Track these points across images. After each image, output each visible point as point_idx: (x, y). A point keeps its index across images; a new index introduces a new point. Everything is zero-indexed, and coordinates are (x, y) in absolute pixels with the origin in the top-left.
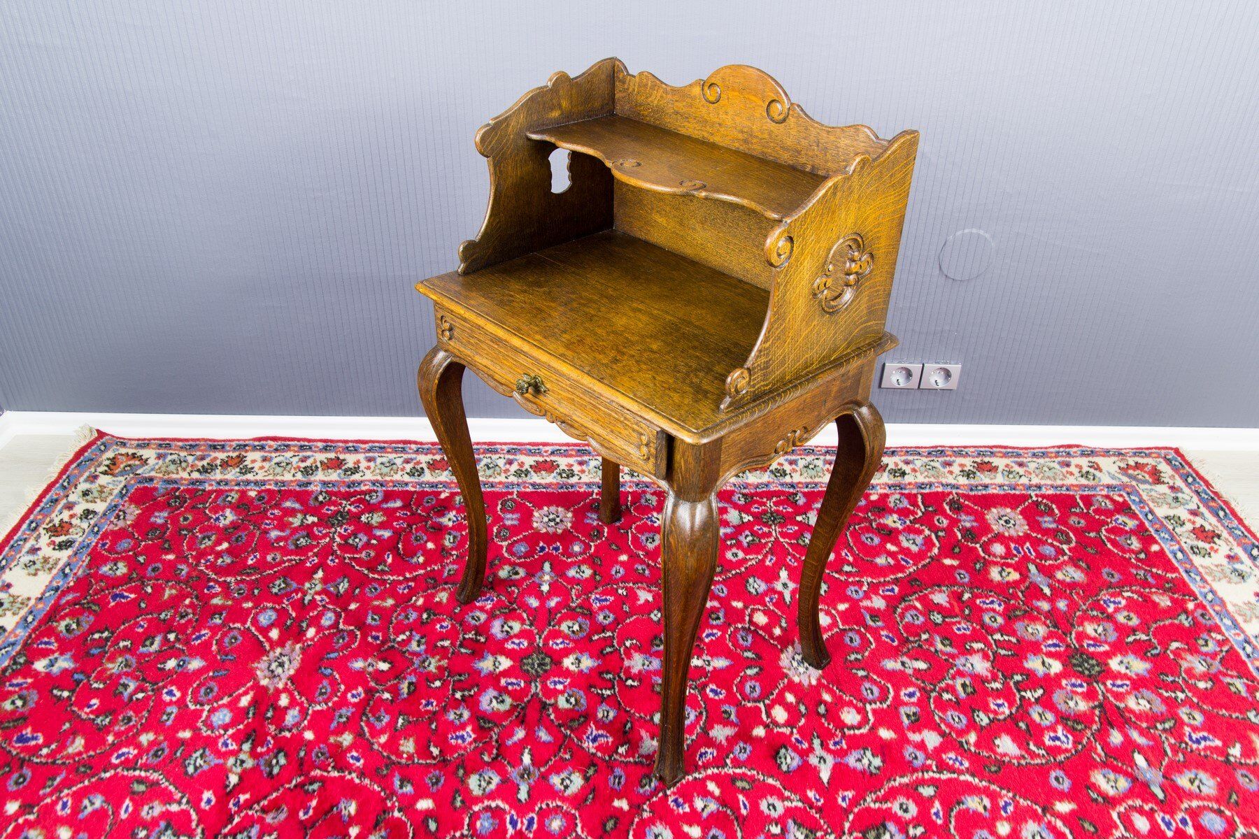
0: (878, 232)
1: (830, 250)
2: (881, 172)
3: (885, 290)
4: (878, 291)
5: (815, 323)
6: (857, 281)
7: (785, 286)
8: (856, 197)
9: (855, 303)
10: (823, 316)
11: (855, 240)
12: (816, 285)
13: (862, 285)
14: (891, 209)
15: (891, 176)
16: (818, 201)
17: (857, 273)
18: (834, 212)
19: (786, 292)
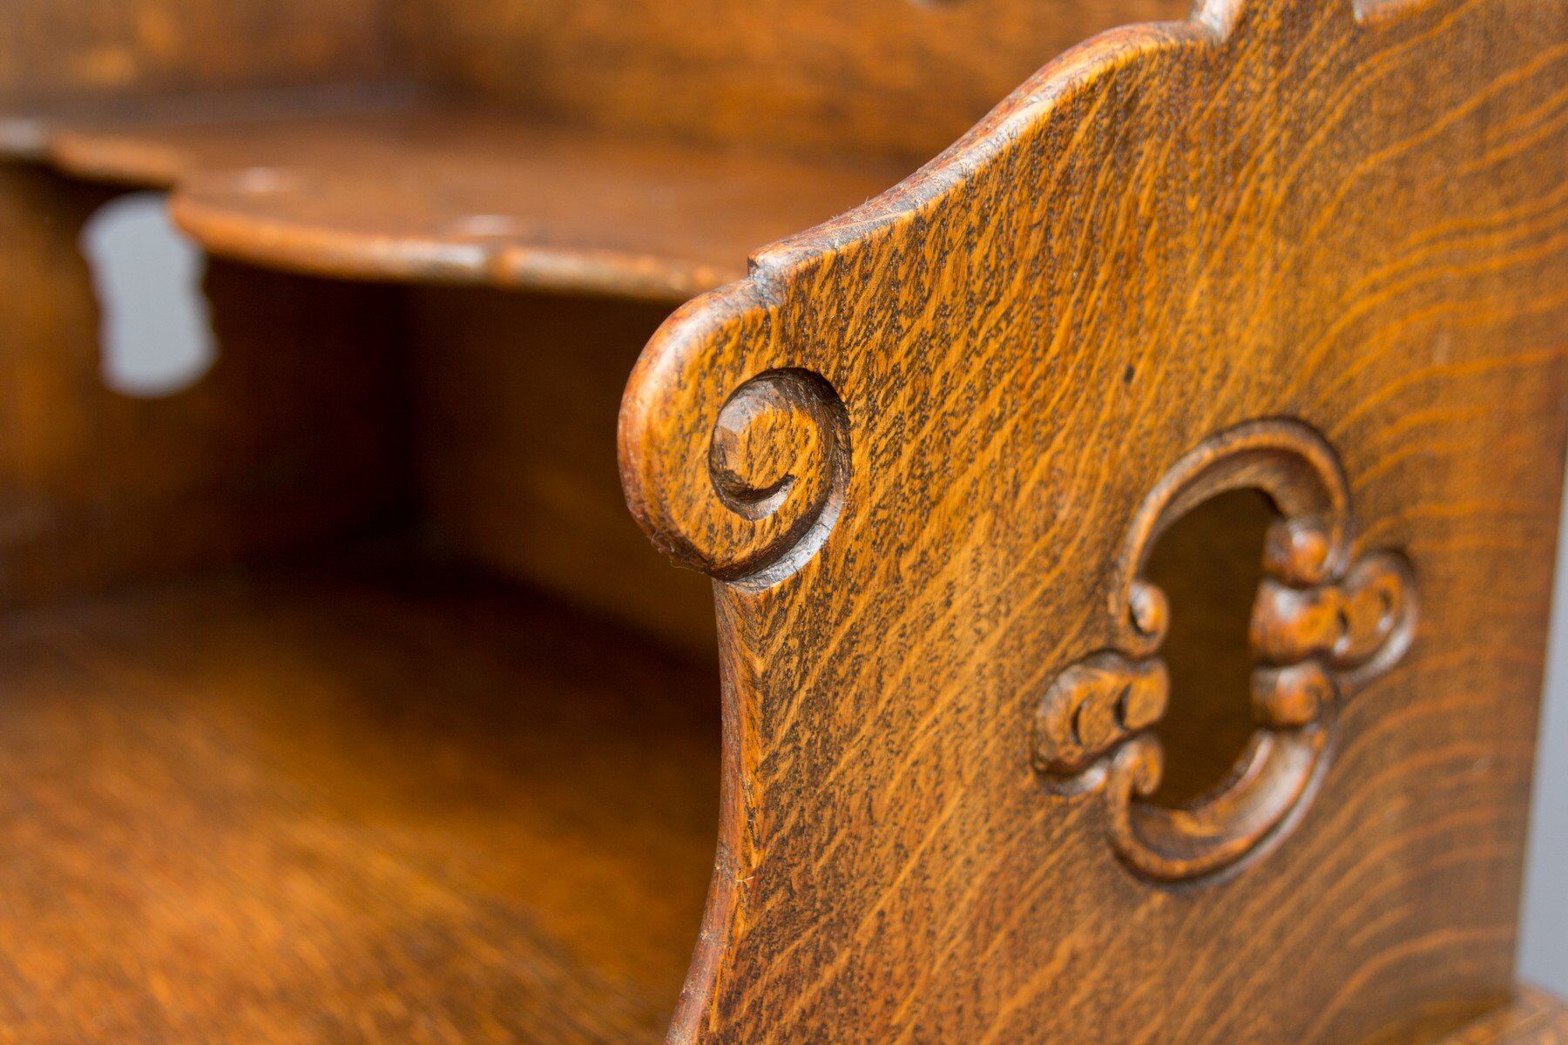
0: (1434, 429)
1: (1127, 499)
2: (1417, 74)
3: (1498, 765)
4: (1462, 764)
5: (1077, 939)
6: (1329, 705)
7: (819, 701)
8: (1273, 192)
9: (1328, 831)
10: (1128, 901)
11: (1292, 462)
12: (1052, 717)
13: (1358, 726)
14: (1497, 308)
15: (1483, 115)
16: (1003, 164)
17: (1321, 655)
18: (1127, 263)
19: (829, 749)
